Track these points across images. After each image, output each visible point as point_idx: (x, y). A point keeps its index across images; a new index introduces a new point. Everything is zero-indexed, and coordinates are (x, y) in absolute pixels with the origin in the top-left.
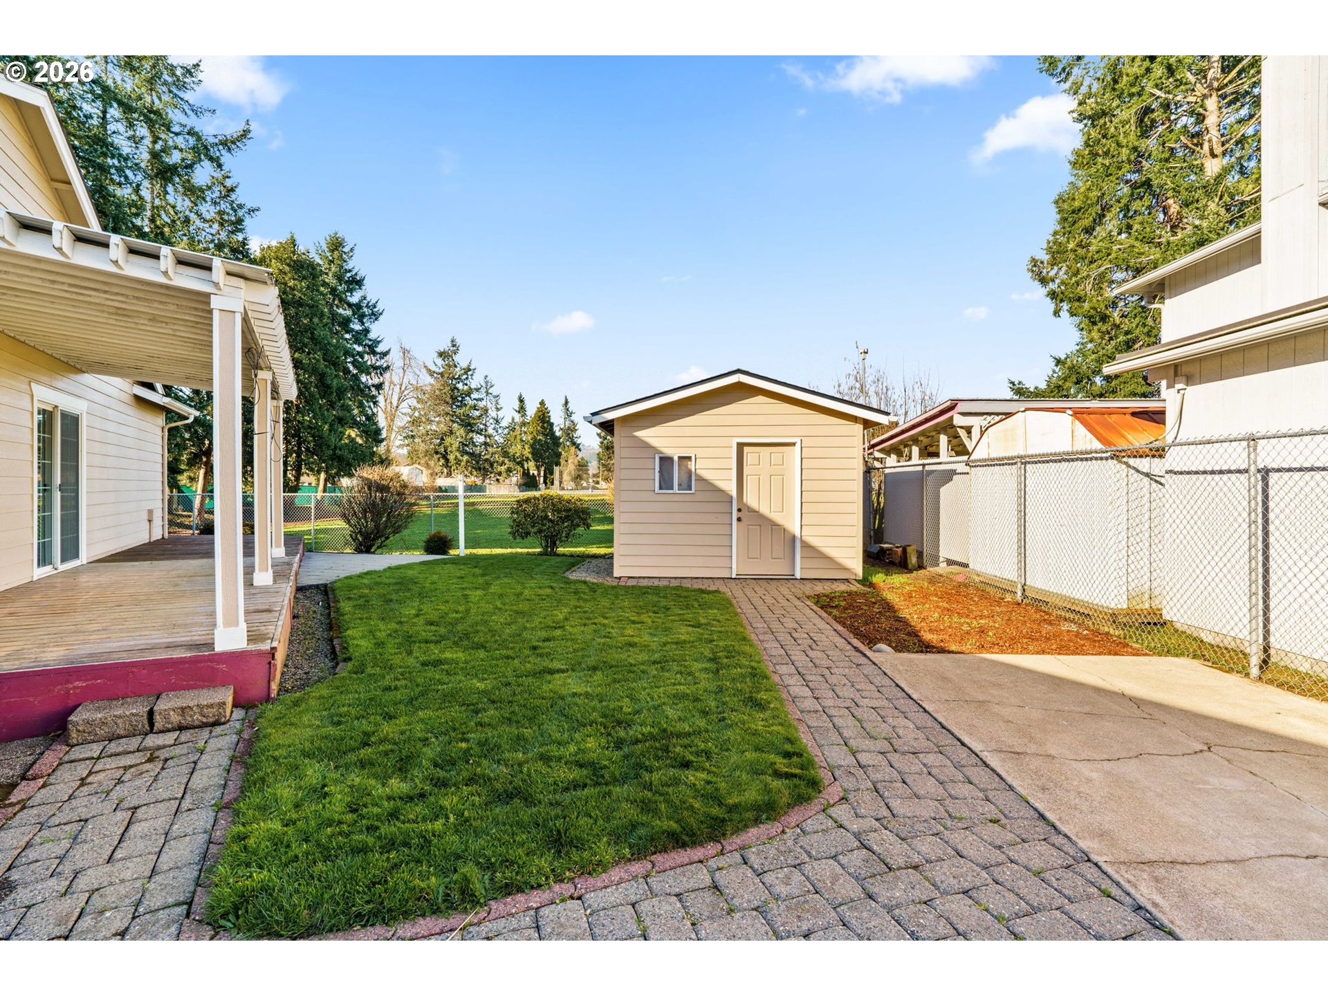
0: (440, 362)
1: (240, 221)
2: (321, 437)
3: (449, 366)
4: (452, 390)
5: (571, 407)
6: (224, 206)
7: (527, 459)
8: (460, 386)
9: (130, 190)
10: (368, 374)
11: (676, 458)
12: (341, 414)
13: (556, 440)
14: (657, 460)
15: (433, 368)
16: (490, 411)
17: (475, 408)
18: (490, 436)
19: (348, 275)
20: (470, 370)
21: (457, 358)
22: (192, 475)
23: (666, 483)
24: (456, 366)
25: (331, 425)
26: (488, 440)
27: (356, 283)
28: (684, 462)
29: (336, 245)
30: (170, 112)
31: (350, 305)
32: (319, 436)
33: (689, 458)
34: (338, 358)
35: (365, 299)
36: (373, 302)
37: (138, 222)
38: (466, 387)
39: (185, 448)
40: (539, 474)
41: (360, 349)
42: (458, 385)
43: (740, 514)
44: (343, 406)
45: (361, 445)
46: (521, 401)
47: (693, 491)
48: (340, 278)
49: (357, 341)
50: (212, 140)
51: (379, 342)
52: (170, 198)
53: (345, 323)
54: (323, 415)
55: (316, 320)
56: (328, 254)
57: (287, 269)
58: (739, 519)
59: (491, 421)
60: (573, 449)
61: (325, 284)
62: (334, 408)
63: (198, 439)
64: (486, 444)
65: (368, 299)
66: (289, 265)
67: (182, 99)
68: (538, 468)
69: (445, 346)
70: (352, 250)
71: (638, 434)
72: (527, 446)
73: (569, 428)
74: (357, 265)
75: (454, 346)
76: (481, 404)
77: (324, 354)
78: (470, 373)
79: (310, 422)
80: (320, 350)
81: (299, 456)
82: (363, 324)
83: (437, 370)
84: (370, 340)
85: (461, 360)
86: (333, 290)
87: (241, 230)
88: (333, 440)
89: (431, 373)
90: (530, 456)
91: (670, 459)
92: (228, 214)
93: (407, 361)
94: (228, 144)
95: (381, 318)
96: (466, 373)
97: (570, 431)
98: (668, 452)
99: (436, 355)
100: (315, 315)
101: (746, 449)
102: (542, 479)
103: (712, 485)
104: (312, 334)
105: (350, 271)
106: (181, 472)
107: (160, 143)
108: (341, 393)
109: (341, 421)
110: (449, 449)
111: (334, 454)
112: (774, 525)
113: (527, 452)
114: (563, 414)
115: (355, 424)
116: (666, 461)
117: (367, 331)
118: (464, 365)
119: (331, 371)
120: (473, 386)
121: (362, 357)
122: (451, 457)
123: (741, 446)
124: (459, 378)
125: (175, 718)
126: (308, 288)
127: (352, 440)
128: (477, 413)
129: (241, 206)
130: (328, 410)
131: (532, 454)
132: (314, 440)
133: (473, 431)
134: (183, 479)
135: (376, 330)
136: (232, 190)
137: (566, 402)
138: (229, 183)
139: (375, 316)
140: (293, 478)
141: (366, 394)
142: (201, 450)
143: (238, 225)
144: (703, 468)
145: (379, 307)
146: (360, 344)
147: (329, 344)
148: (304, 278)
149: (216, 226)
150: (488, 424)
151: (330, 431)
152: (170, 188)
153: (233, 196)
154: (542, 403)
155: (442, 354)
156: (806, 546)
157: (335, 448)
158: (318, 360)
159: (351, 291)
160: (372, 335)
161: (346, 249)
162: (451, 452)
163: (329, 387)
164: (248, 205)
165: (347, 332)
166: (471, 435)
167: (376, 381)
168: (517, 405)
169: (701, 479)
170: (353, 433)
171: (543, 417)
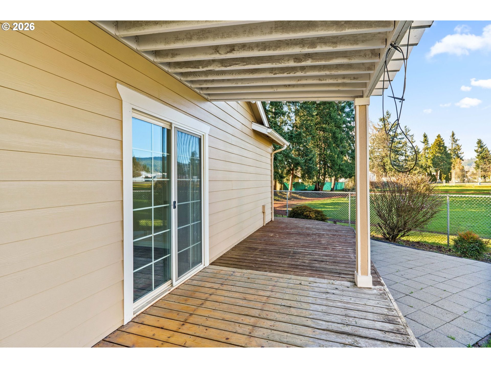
0: (381, 123)
2: (334, 161)
3: (385, 124)
5: (456, 137)
7: (429, 167)
13: (448, 156)
16: (408, 144)
17: (399, 143)
18: (408, 156)
21: (389, 120)
22: (288, 178)
24: (389, 124)
25: (338, 155)
26: (407, 158)
38: (394, 134)
39: (285, 168)
40: (437, 175)
41: (348, 119)
44: (343, 146)
45: (351, 163)
46: (425, 136)
49: (348, 116)
54: (334, 151)
55: (331, 109)
59: (409, 148)
60: (458, 160)
62: (339, 148)
63: (290, 164)
64: (405, 160)
68: (436, 171)
69: (383, 115)
72: (429, 160)
73: (455, 149)
75: (388, 114)
76: (403, 141)
77: (335, 124)
79: (330, 154)
80: (333, 122)
81: (325, 169)
83: (379, 127)
88: (339, 162)
89: (376, 129)
90: (431, 165)
97: (457, 150)
102: (438, 177)
104: (330, 115)
106: (284, 177)
108: (342, 140)
109: (342, 153)
110: (386, 164)
111: (339, 168)
113: (429, 163)
114: (451, 142)
115: (348, 154)
119: (338, 131)
120: (398, 132)
121: (350, 123)
122: (387, 167)
127: (346, 161)
128: (401, 145)
130: (337, 148)
131: (433, 164)
132: (331, 162)
133: (398, 154)
134: (285, 180)
137: (453, 135)
140: (322, 179)
142: (290, 169)
146: (349, 117)
147: (337, 118)
150: (407, 150)
151: (338, 158)
154: (439, 136)
155: (382, 120)
157: (340, 165)
158: (332, 127)
162: (387, 165)
163: (337, 138)
166: (397, 156)
168: (422, 139)
170: (347, 158)
171: (440, 144)
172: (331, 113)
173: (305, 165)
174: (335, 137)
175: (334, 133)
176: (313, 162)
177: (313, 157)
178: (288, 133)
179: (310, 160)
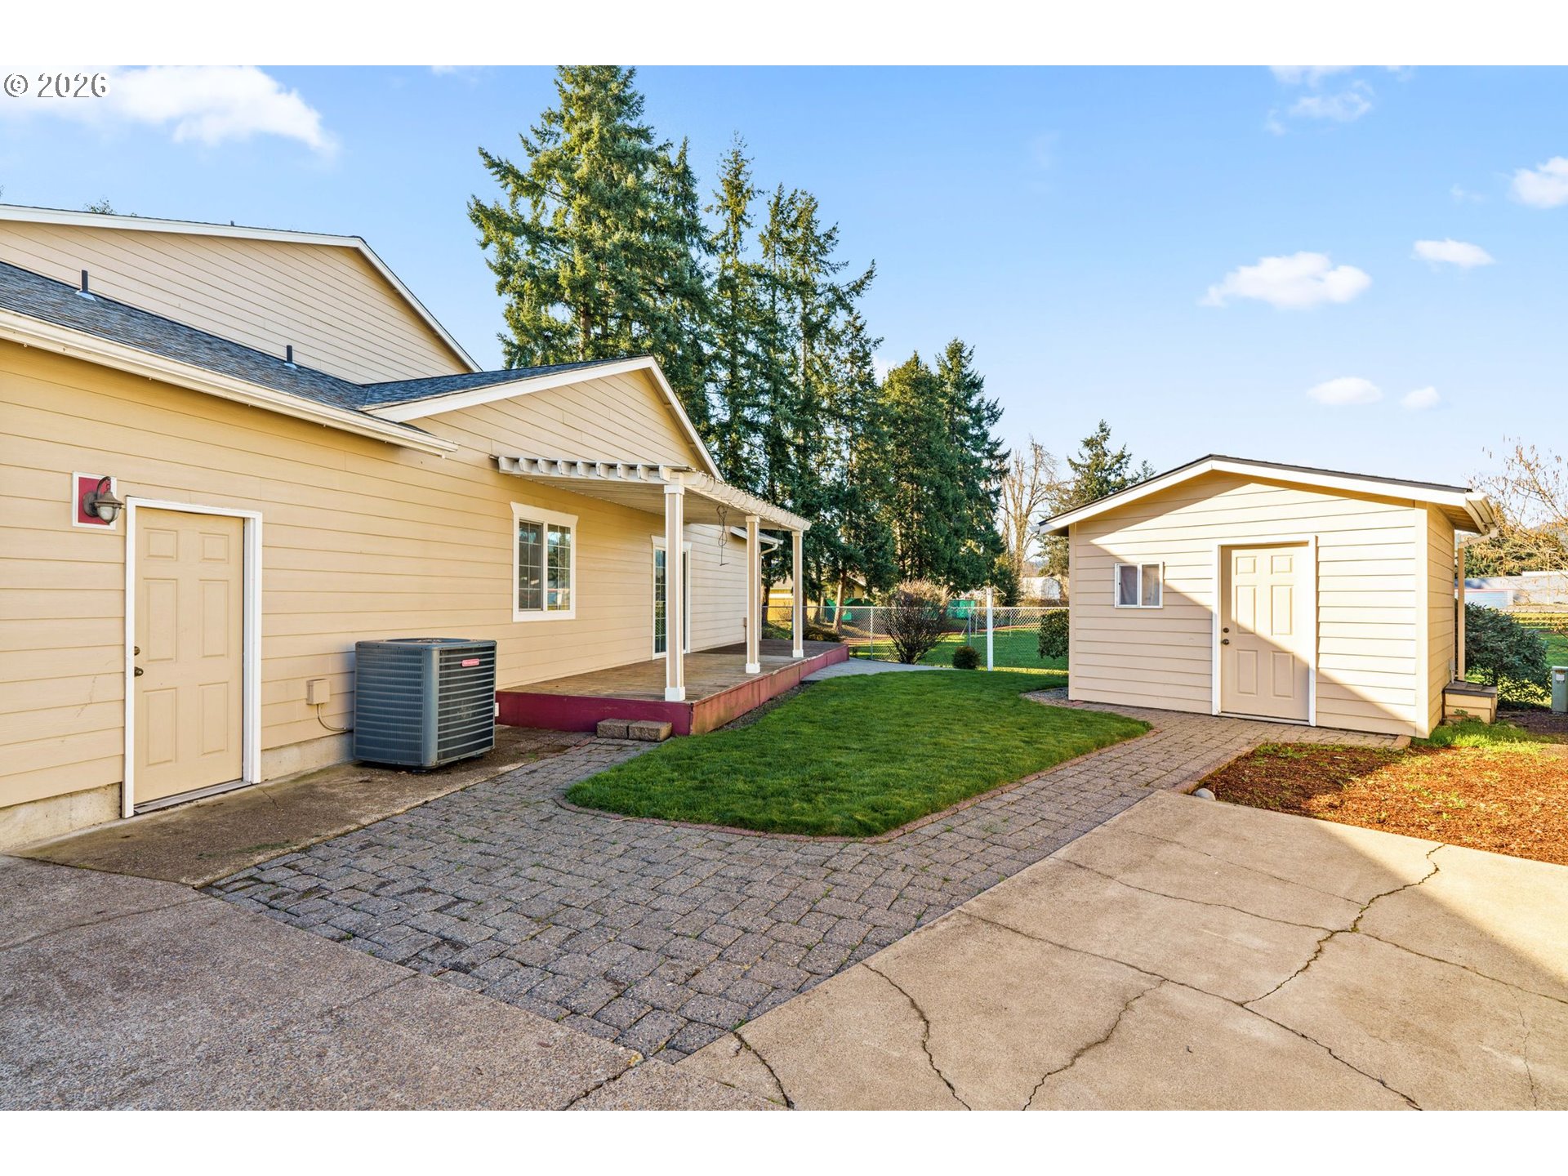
0: (1086, 452)
1: (867, 355)
2: (937, 551)
3: (1097, 455)
4: (1101, 485)
6: (856, 345)
8: (1112, 478)
9: (788, 354)
10: (988, 480)
11: (1140, 568)
12: (958, 525)
14: (1117, 570)
15: (1078, 461)
19: (968, 379)
20: (1124, 457)
21: (1106, 445)
23: (1127, 596)
24: (1106, 455)
25: (947, 538)
27: (976, 385)
28: (1151, 572)
29: (956, 351)
30: (816, 277)
31: (969, 411)
32: (935, 550)
33: (1156, 566)
34: (953, 468)
35: (983, 401)
36: (993, 402)
37: (793, 379)
38: (1119, 478)
41: (979, 455)
42: (1109, 478)
43: (1226, 636)
44: (959, 517)
45: (980, 556)
47: (1161, 606)
48: (957, 386)
49: (977, 447)
50: (846, 289)
51: (998, 445)
52: (817, 351)
53: (964, 429)
54: (939, 528)
56: (948, 363)
57: (908, 388)
58: (1225, 642)
61: (945, 395)
62: (950, 520)
63: (835, 558)
65: (986, 401)
66: (909, 385)
67: (824, 262)
69: (1093, 431)
70: (971, 353)
71: (1096, 541)
74: (975, 367)
75: (1103, 430)
78: (1124, 460)
79: (927, 535)
80: (936, 464)
82: (981, 427)
83: (1083, 462)
84: (989, 444)
85: (1113, 446)
86: (952, 400)
87: (868, 364)
88: (948, 553)
89: (1076, 467)
91: (1133, 569)
92: (858, 352)
93: (1040, 459)
94: (858, 288)
95: (1001, 418)
96: (1118, 461)
98: (1131, 560)
99: (1082, 444)
100: (933, 429)
101: (1235, 553)
103: (1188, 599)
104: (929, 448)
105: (969, 375)
107: (809, 306)
108: (957, 503)
109: (957, 532)
111: (950, 568)
112: (1278, 650)
115: (974, 534)
116: (1128, 571)
117: (985, 435)
118: (1116, 452)
119: (947, 483)
120: (1127, 477)
121: (981, 463)
123: (1226, 551)
124: (1110, 468)
125: (638, 733)
126: (926, 402)
127: (970, 550)
129: (867, 342)
130: (944, 522)
132: (932, 555)
135: (994, 432)
136: (861, 328)
138: (858, 323)
139: (994, 417)
141: (987, 503)
142: (837, 568)
143: (865, 359)
144: (1174, 578)
145: (999, 407)
146: (979, 450)
148: (923, 394)
149: (849, 365)
151: (946, 544)
152: (816, 344)
153: (862, 334)
155: (1089, 443)
156: (1325, 681)
157: (951, 560)
158: (934, 474)
159: (969, 396)
160: (992, 438)
161: (965, 354)
163: (944, 499)
164: (874, 339)
165: (967, 440)
167: (994, 486)
169: (1171, 592)
170: (971, 543)
172: (932, 443)
173: (869, 561)
174: (939, 497)
175: (938, 488)
176: (885, 553)
177: (886, 542)
178: (830, 489)
179: (880, 548)
